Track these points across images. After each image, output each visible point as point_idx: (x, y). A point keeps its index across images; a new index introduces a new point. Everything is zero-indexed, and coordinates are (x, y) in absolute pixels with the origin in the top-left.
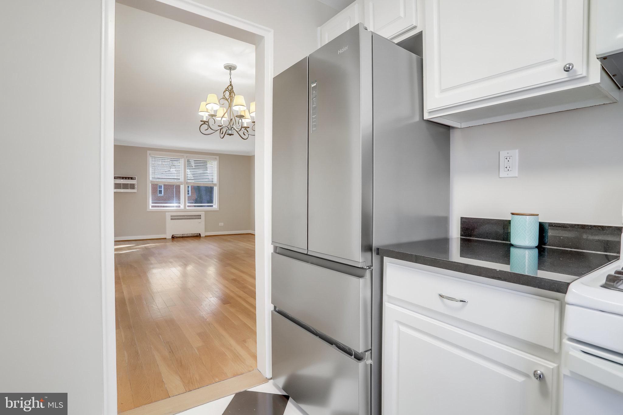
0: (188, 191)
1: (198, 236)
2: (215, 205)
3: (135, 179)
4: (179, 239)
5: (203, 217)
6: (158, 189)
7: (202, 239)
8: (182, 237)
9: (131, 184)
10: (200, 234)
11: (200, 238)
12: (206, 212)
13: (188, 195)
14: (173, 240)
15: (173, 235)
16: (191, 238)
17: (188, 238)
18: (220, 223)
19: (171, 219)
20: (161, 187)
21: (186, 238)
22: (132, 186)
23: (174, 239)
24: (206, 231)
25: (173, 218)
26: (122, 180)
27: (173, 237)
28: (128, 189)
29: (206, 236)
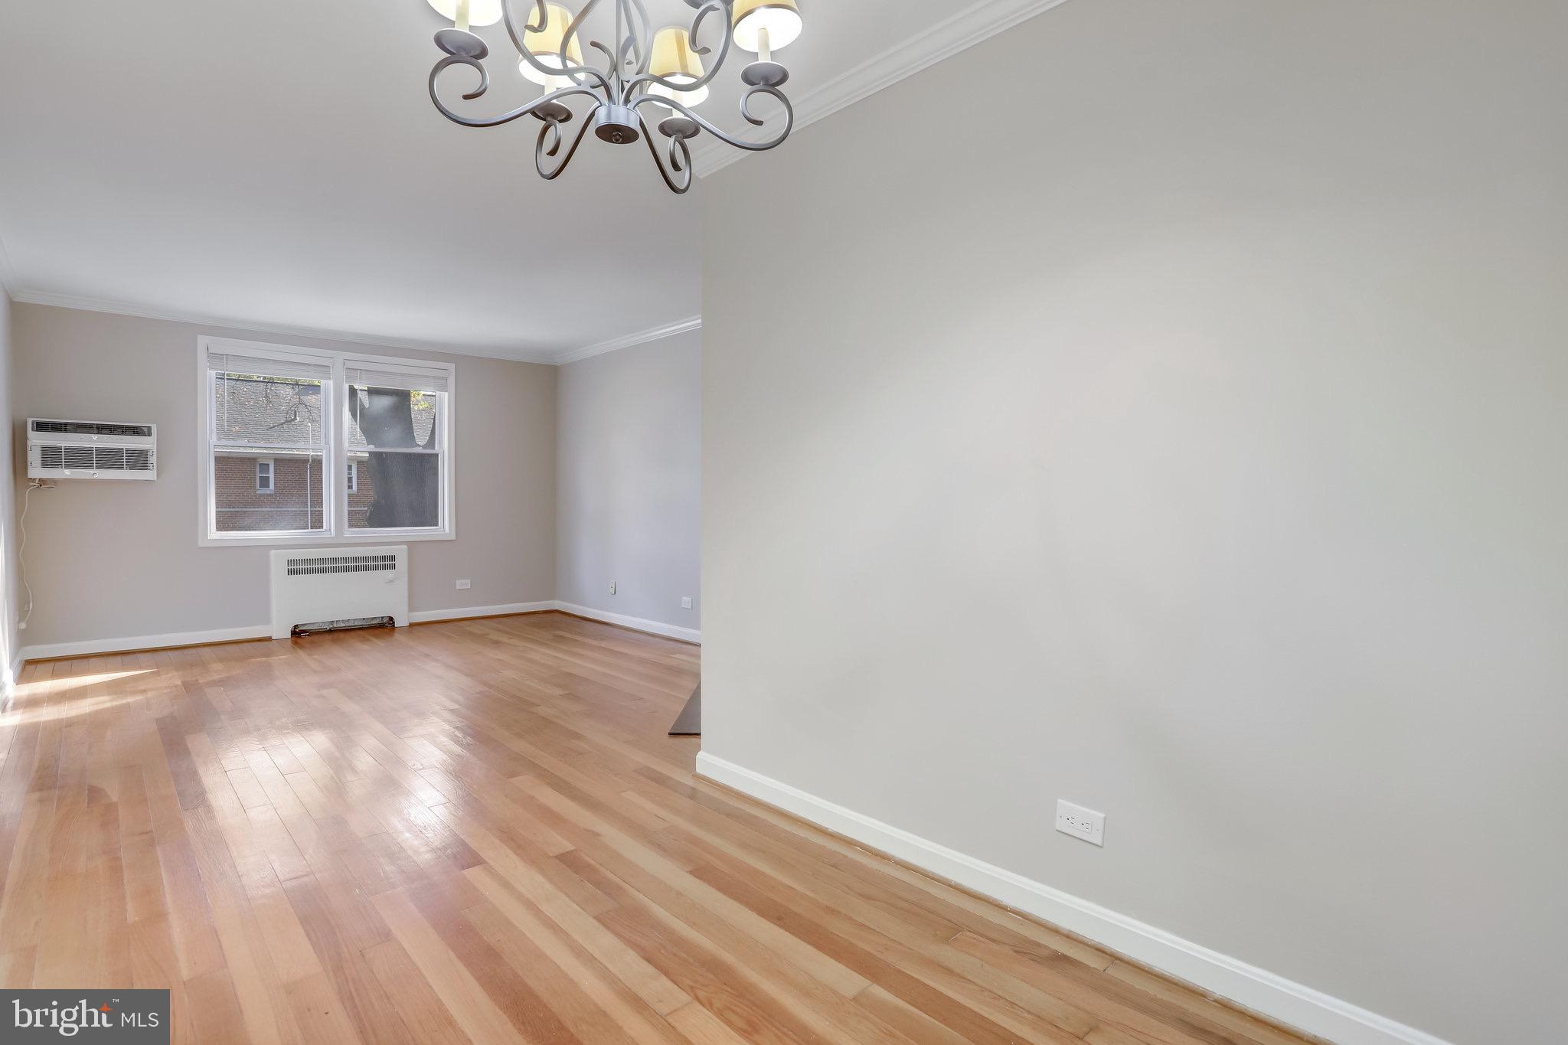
0: (350, 480)
1: (384, 627)
2: (446, 524)
3: (150, 434)
4: (315, 638)
5: (402, 563)
6: (258, 475)
7: (397, 635)
8: (330, 631)
9: (131, 453)
10: (391, 619)
11: (392, 636)
12: (411, 545)
13: (350, 491)
14: (295, 643)
15: (296, 627)
16: (360, 632)
17: (353, 633)
18: (458, 582)
19: (290, 572)
20: (265, 467)
21: (342, 635)
22: (139, 460)
23: (299, 640)
24: (412, 608)
25: (296, 569)
26: (95, 437)
27: (297, 633)
28: (121, 467)
29: (412, 625)
